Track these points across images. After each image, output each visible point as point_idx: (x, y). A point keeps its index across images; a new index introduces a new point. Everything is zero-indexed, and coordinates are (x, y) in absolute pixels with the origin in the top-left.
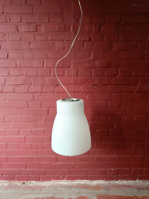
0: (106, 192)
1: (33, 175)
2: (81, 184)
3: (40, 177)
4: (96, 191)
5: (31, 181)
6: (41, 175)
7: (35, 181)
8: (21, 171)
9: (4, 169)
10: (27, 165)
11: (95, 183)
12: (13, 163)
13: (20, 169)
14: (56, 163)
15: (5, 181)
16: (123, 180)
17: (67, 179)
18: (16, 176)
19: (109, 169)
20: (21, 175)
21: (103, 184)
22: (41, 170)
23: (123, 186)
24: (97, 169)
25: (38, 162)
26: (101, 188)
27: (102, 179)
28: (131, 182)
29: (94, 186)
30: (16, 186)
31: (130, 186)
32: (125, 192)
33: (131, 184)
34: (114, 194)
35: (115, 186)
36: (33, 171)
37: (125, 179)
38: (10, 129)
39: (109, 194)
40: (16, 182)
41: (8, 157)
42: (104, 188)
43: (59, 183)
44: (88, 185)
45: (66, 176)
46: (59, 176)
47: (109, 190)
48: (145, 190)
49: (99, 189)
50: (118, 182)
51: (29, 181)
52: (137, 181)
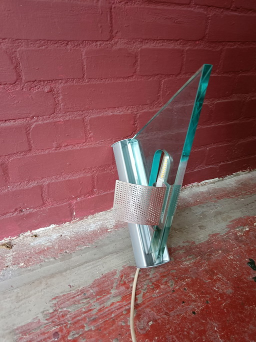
1: (44, 204)
3: (70, 205)
5: (37, 231)
6: (76, 198)
7: (53, 226)
22: (76, 177)
25: (59, 147)
51: (29, 233)
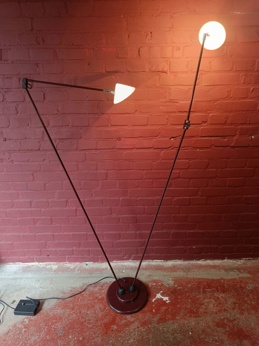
0: (185, 274)
1: (89, 255)
2: (152, 265)
3: (98, 257)
4: (172, 273)
5: (87, 263)
6: (100, 255)
7: (92, 262)
8: (73, 251)
9: (50, 249)
10: (80, 244)
11: (170, 263)
12: (62, 241)
13: (71, 249)
14: (118, 241)
15: (52, 263)
16: (207, 259)
17: (133, 259)
18: (67, 257)
19: (189, 247)
20: (73, 256)
21: (181, 265)
22: (100, 249)
23: (207, 266)
24: (173, 247)
25: (95, 240)
26: (179, 269)
27: (180, 259)
28: (217, 262)
29: (170, 268)
30: (68, 268)
31: (217, 266)
32: (208, 273)
33: (217, 264)
34: (195, 276)
35: (196, 267)
36: (89, 250)
37: (210, 259)
38: (54, 200)
39: (189, 276)
40: (66, 264)
41: (54, 234)
42: (182, 269)
43: (123, 264)
44: (161, 266)
45: (133, 255)
46: (124, 257)
47: (189, 272)
48: (235, 270)
49: (175, 271)
50: (201, 262)
51: (84, 263)
52: (225, 260)
